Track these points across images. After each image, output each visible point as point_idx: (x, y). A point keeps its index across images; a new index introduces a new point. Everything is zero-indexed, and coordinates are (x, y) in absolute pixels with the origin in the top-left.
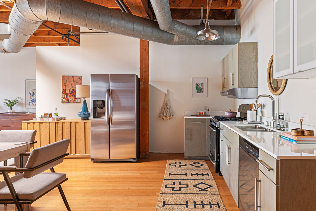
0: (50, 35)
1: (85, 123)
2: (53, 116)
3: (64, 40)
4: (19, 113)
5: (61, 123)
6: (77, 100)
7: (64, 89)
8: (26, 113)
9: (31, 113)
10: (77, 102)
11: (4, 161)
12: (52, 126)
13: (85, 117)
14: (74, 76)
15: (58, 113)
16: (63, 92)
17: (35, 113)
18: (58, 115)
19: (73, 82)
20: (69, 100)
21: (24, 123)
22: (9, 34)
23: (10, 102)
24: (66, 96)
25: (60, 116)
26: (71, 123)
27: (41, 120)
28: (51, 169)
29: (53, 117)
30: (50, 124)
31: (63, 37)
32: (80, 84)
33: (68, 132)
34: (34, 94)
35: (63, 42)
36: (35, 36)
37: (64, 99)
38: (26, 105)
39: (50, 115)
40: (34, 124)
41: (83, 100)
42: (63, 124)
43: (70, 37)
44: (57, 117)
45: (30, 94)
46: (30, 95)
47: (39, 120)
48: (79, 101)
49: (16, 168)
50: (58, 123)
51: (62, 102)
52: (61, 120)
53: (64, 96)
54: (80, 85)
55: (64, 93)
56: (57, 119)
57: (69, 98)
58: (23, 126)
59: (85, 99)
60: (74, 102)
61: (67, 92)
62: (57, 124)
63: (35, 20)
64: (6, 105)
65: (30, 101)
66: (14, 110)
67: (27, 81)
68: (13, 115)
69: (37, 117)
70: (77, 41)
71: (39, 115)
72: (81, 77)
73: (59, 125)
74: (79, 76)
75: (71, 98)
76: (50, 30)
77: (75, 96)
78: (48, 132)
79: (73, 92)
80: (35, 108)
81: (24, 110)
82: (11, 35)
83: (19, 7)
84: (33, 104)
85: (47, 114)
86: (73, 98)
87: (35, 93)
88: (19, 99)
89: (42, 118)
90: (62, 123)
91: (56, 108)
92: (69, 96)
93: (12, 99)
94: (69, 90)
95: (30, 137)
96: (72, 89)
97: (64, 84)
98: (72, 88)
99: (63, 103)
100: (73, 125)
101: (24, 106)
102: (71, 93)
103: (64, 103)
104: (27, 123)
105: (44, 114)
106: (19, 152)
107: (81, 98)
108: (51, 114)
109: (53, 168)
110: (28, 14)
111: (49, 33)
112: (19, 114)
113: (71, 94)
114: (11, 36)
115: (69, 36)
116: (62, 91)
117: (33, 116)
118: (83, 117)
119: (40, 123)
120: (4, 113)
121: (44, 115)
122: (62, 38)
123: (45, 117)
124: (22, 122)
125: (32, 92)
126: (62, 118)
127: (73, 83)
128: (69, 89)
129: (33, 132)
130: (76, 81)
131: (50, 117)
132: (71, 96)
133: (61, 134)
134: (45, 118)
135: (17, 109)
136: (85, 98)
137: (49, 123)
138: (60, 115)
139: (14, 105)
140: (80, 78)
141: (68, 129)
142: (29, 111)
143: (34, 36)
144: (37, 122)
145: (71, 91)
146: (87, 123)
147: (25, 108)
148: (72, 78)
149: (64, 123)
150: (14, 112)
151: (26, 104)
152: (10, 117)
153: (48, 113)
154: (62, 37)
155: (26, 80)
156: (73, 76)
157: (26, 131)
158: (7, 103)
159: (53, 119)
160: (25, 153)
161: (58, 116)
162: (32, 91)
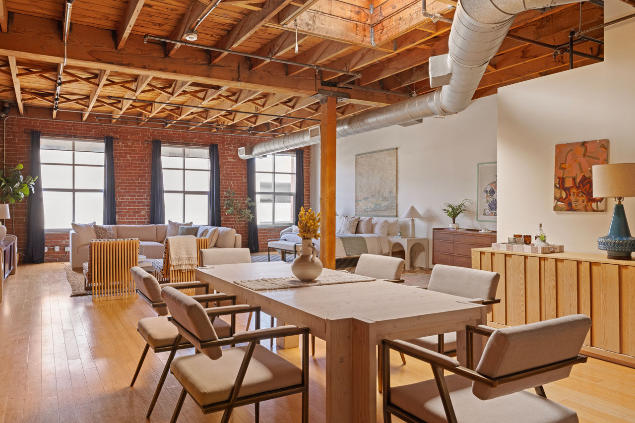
0: (527, 57)
1: (620, 267)
2: (533, 241)
3: (559, 61)
4: (467, 230)
5: (554, 261)
6: (594, 205)
7: (559, 178)
8: (478, 231)
9: (487, 231)
10: (596, 209)
11: (439, 336)
12: (533, 264)
13: (622, 252)
14: (587, 142)
15: (546, 235)
16: (558, 186)
17: (496, 232)
18: (544, 241)
19: (584, 157)
20: (573, 205)
21: (475, 252)
22: (450, 72)
23: (453, 209)
24: (566, 193)
25: (550, 244)
26: (579, 263)
27: (508, 249)
28: (536, 388)
29: (533, 245)
30: (527, 260)
31: (557, 52)
32: (605, 160)
33: (571, 286)
34: (493, 192)
35: (556, 66)
36: (496, 69)
37: (559, 203)
38: (479, 216)
39: (527, 240)
40: (493, 256)
41: (613, 204)
42: (559, 264)
43: (575, 49)
44: (543, 245)
45: (486, 192)
46: (486, 195)
47: (504, 250)
48: (601, 205)
49: (458, 366)
50: (545, 259)
51: (554, 210)
52: (553, 252)
53: (561, 194)
54: (602, 163)
55: (559, 188)
56: (543, 249)
57: (573, 198)
58: (473, 257)
59: (620, 202)
60: (587, 210)
61: (569, 183)
62: (542, 262)
63: (497, 22)
64: (446, 214)
65: (486, 206)
66: (459, 225)
67: (480, 166)
68: (456, 233)
69: (499, 240)
70: (591, 54)
71: (503, 236)
72: (608, 141)
73: (549, 266)
74: (600, 140)
75: (578, 200)
76: (527, 47)
77: (589, 193)
78: (522, 279)
79: (586, 184)
80: (496, 222)
81: (476, 225)
82: (453, 74)
83: (465, 4)
84: (492, 213)
85: (520, 236)
86: (584, 198)
87: (495, 190)
88: (467, 204)
89: (509, 243)
90: (557, 260)
91: (541, 224)
92: (572, 194)
93: (456, 203)
94: (574, 179)
95: (486, 288)
96: (581, 177)
97: (560, 166)
98: (582, 172)
99: (558, 212)
100: (585, 268)
101: (475, 217)
102: (578, 185)
103: (561, 210)
104: (481, 253)
105: (515, 236)
106: (464, 322)
107: (606, 198)
108: (530, 236)
109: (541, 388)
110: (483, 10)
111: (524, 54)
112: (467, 232)
113: (578, 188)
114: (454, 77)
115: (572, 46)
116: (555, 181)
117: (492, 237)
118: (615, 251)
119: (506, 255)
120: (443, 229)
121: (514, 239)
122: (555, 56)
123: (515, 242)
124: (472, 249)
125: (489, 189)
126: (554, 247)
127: (584, 161)
128: (574, 175)
129: (493, 277)
130: (591, 155)
131: (526, 243)
132: (578, 195)
133: (554, 287)
134: (515, 246)
135: (464, 222)
136: (620, 198)
137: (526, 257)
138: (550, 241)
139: (458, 214)
140: (605, 145)
141: (571, 276)
142: (484, 228)
143: (493, 70)
144: (499, 252)
145: (578, 180)
146: (626, 267)
147: (477, 220)
148: (582, 149)
149: (562, 260)
150: (458, 229)
151: (479, 212)
152: (452, 238)
153: (523, 234)
154: (552, 53)
155: (478, 165)
156: (584, 142)
157: (479, 271)
158: (448, 211)
159: (534, 249)
160: (477, 327)
161: (546, 241)
162: (489, 186)
